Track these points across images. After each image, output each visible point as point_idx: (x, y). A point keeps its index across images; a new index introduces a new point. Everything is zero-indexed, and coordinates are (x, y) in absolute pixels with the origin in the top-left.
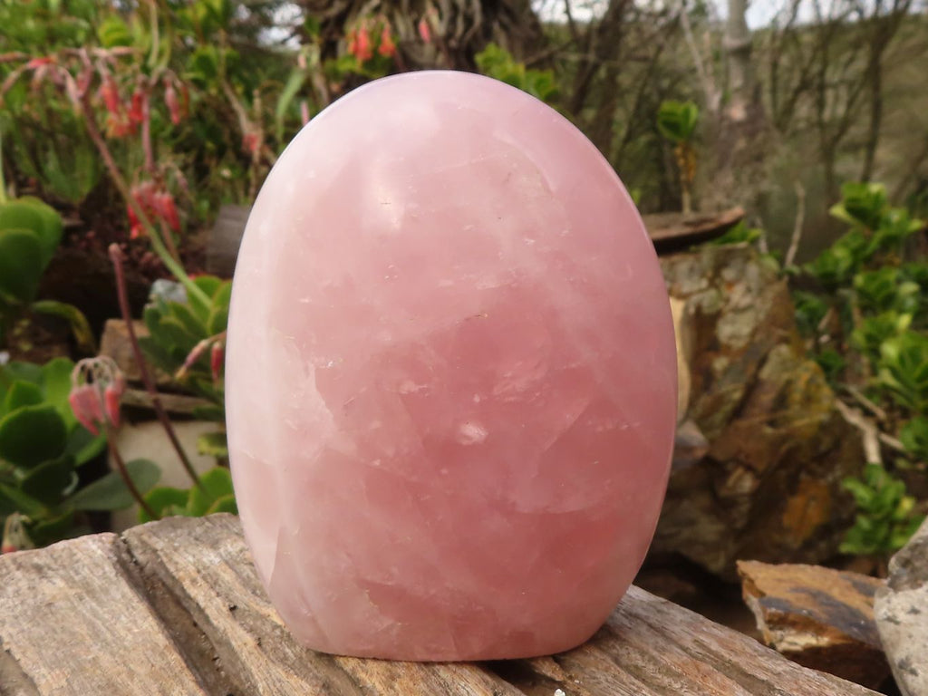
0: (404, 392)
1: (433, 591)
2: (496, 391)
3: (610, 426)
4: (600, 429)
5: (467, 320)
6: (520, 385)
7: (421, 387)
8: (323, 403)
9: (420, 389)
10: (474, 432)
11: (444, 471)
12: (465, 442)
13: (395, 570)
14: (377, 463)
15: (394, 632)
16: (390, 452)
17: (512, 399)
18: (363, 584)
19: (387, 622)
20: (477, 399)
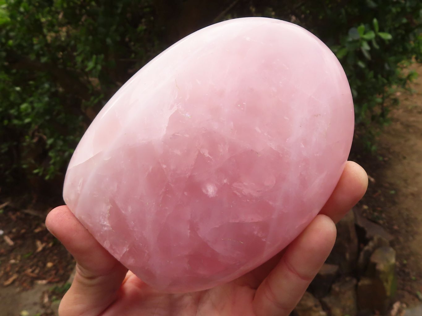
0: (201, 152)
1: (136, 229)
2: (235, 185)
3: (259, 235)
4: (256, 233)
5: (252, 150)
6: (246, 191)
7: (210, 156)
8: (167, 125)
9: (208, 157)
10: (211, 190)
11: (186, 193)
12: (204, 191)
13: (130, 209)
14: (164, 166)
15: (106, 229)
16: (172, 167)
17: (238, 194)
18: (112, 202)
19: (107, 223)
20: (225, 181)
